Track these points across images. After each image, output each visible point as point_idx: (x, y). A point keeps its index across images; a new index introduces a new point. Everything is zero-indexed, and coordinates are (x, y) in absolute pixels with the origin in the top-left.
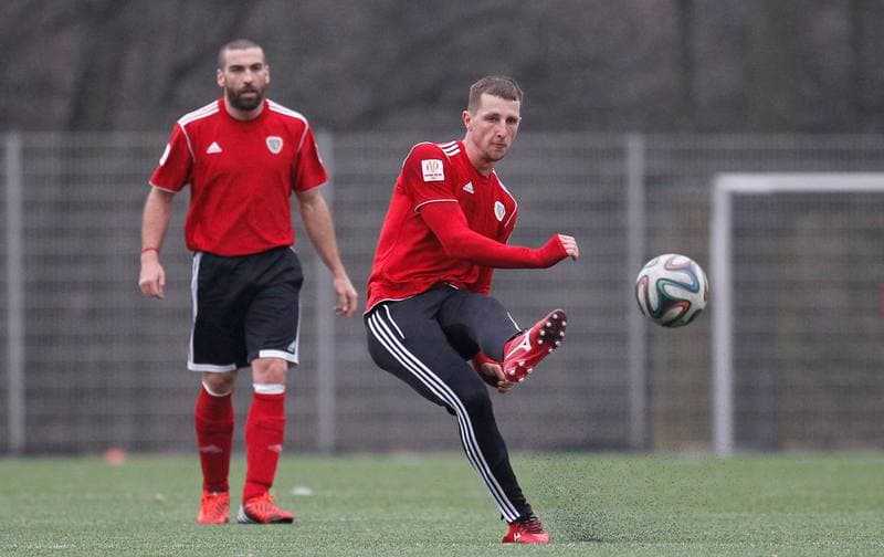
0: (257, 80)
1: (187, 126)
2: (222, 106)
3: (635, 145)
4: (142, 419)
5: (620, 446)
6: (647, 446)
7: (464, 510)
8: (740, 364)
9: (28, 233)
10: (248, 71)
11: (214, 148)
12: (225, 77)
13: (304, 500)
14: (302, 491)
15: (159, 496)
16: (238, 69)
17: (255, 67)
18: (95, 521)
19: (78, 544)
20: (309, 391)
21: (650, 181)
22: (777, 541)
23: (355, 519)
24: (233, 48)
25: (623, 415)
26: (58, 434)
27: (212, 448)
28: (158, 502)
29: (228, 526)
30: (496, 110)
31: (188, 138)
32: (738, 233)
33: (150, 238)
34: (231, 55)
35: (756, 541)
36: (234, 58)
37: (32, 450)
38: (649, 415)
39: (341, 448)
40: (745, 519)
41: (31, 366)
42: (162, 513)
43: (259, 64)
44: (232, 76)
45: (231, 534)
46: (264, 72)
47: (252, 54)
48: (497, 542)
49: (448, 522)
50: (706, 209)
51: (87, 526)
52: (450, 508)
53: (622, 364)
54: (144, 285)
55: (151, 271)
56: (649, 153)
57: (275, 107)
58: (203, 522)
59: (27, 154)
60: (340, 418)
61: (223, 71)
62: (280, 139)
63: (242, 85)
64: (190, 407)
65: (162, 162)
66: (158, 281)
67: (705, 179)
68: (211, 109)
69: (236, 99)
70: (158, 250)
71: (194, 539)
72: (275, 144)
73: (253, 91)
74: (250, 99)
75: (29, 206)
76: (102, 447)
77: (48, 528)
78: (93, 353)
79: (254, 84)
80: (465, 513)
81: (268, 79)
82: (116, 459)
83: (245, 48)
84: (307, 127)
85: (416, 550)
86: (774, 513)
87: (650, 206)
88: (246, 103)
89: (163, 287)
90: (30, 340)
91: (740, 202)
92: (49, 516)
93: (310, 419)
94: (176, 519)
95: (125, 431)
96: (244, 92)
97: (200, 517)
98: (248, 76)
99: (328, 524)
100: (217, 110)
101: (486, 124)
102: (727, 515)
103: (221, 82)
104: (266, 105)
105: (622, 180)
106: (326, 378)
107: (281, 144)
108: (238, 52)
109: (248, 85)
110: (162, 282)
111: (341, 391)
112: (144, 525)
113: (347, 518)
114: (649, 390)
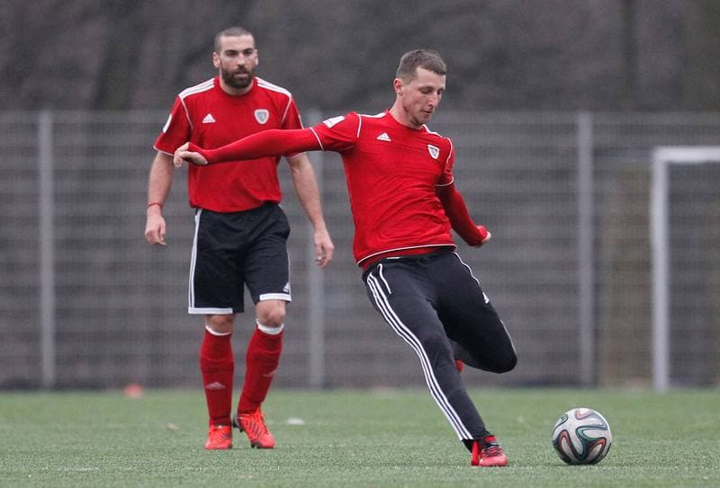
0: (249, 62)
1: (186, 99)
2: (217, 83)
3: (584, 121)
4: (157, 359)
5: (572, 382)
6: (595, 383)
7: (435, 438)
8: (675, 311)
9: (58, 197)
10: (241, 55)
11: (209, 119)
12: (220, 59)
13: (298, 429)
14: (295, 421)
15: (172, 426)
16: (233, 53)
17: (247, 52)
18: (115, 447)
19: (101, 467)
20: (302, 335)
21: (598, 153)
22: (708, 464)
23: (341, 446)
24: (227, 35)
25: (575, 356)
26: (83, 372)
27: (216, 385)
28: (171, 431)
29: (231, 451)
30: (430, 84)
31: (186, 110)
32: (674, 198)
33: (155, 195)
34: (227, 41)
35: (690, 465)
36: (229, 44)
37: (60, 386)
38: (596, 356)
39: (328, 385)
40: (680, 445)
41: (61, 313)
42: (174, 441)
43: (250, 49)
44: (227, 59)
45: (234, 458)
46: (254, 57)
47: (245, 40)
48: (465, 465)
49: (422, 448)
50: (647, 177)
51: (109, 451)
52: (425, 436)
53: (573, 312)
54: (148, 234)
55: (155, 222)
56: (596, 129)
57: (263, 84)
58: (209, 449)
59: (57, 129)
60: (328, 358)
61: (219, 54)
62: (266, 111)
63: (236, 67)
64: (196, 348)
65: (165, 130)
66: (159, 231)
67: (646, 151)
68: (208, 85)
69: (229, 78)
70: (161, 206)
71: (202, 463)
72: (262, 116)
73: (245, 72)
74: (242, 79)
75: (59, 174)
76: (122, 383)
77: (76, 453)
78: (114, 301)
79: (246, 67)
80: (436, 441)
81: (257, 62)
82: (134, 394)
83: (239, 35)
84: (291, 100)
85: (395, 472)
86: (705, 441)
87: (597, 174)
88: (239, 83)
89: (163, 235)
90: (60, 290)
91: (675, 171)
92: (77, 443)
93: (303, 359)
94: (187, 445)
95: (142, 370)
96: (238, 73)
97: (207, 444)
98: (241, 60)
99: (319, 450)
100: (212, 86)
101: (419, 94)
102: (665, 443)
103: (216, 64)
104: (256, 82)
105: (573, 153)
106: (316, 323)
107: (268, 115)
108: (232, 39)
109: (241, 67)
110: (163, 231)
111: (329, 335)
112: (159, 451)
113: (335, 444)
114: (597, 334)
